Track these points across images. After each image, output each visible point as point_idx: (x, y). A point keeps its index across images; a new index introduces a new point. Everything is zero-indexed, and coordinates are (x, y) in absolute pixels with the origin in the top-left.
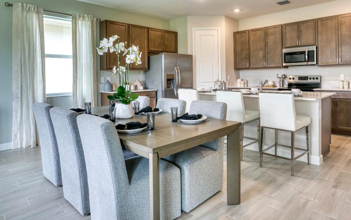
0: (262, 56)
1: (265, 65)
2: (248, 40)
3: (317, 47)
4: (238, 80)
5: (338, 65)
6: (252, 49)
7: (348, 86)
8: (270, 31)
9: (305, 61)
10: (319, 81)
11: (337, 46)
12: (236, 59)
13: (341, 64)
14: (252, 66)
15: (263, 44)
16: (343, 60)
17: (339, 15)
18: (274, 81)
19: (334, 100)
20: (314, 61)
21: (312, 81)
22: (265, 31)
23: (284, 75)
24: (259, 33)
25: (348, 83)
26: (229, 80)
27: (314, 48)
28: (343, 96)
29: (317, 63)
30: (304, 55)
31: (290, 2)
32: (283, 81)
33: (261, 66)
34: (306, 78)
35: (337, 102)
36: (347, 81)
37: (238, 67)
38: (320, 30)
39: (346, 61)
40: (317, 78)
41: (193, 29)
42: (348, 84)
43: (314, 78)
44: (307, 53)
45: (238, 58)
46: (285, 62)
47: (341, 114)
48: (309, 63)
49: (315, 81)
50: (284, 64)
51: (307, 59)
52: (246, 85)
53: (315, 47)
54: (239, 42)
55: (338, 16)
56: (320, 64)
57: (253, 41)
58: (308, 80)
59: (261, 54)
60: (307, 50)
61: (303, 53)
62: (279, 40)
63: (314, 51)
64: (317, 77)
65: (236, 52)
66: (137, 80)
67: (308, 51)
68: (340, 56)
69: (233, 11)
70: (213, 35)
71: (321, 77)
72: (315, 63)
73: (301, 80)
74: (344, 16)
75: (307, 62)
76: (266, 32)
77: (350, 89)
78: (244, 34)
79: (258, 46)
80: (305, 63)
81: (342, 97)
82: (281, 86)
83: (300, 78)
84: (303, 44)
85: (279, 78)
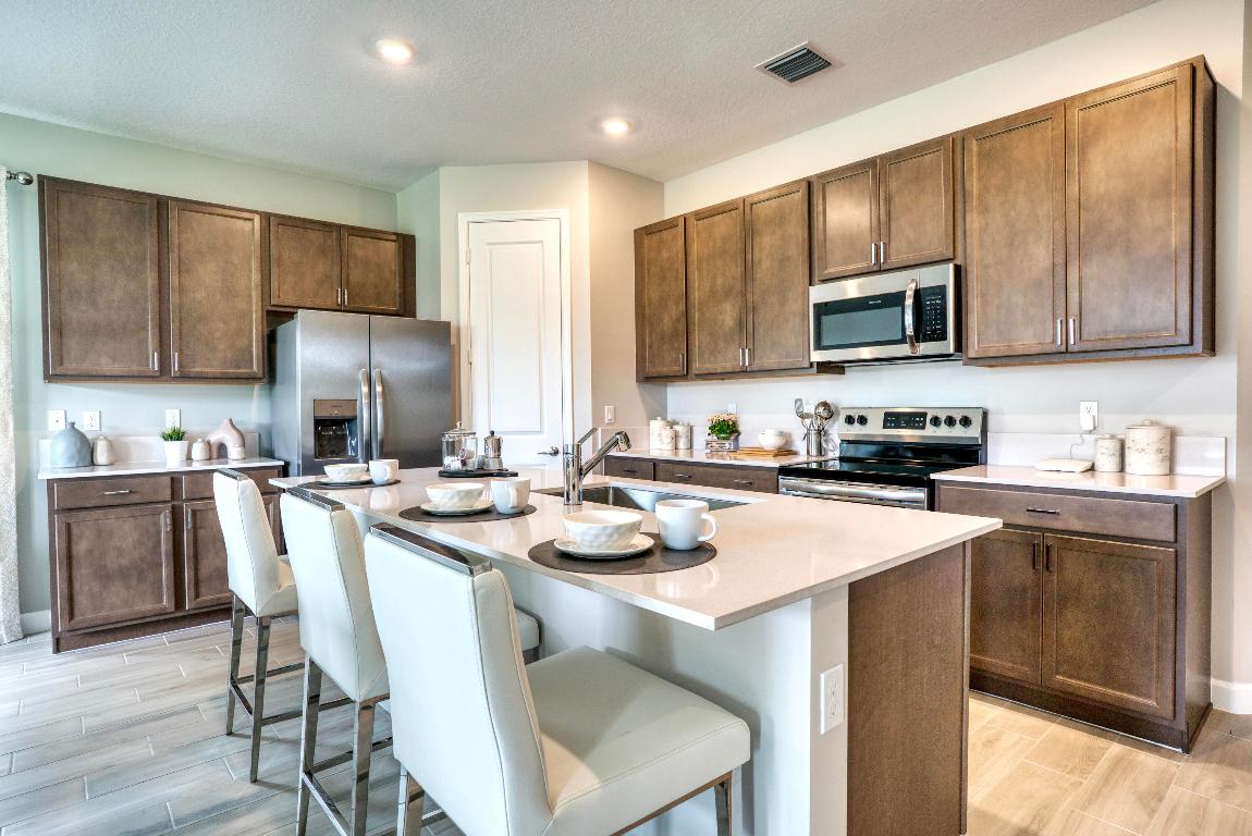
0: (731, 323)
1: (744, 362)
2: (681, 255)
3: (958, 269)
4: (653, 423)
5: (1062, 355)
6: (696, 296)
7: (1116, 459)
8: (764, 210)
9: (902, 341)
10: (973, 432)
11: (1060, 260)
12: (644, 341)
13: (1076, 349)
14: (696, 366)
15: (736, 270)
16: (1092, 328)
17: (1072, 99)
18: (786, 430)
19: (1034, 537)
20: (943, 337)
21: (943, 432)
22: (744, 216)
23: (825, 404)
24: (722, 225)
25: (1118, 446)
26: (608, 424)
27: (944, 276)
28: (1079, 517)
29: (959, 346)
30: (900, 308)
31: (827, 64)
32: (821, 432)
33: (729, 367)
34: (914, 419)
35: (1048, 547)
36: (1113, 437)
37: (651, 370)
38: (974, 185)
39: (1106, 332)
40: (966, 422)
41: (463, 218)
42: (1118, 453)
43: (950, 421)
44: (909, 302)
45: (650, 335)
46: (819, 346)
47: (1070, 616)
48: (924, 348)
49: (958, 432)
50: (817, 356)
51: (910, 331)
52: (682, 444)
53: (951, 266)
54: (653, 269)
55: (1064, 105)
56: (972, 354)
57: (699, 260)
58: (923, 428)
59: (728, 314)
60: (913, 286)
61: (895, 299)
62: (797, 252)
63: (942, 289)
64: (966, 413)
65: (643, 307)
66: (226, 422)
67: (917, 293)
68: (1074, 308)
69: (599, 130)
70: (541, 242)
71: (985, 415)
72: (949, 345)
73: (895, 427)
74: (1098, 98)
75: (913, 345)
76: (748, 217)
77: (1128, 477)
78: (666, 235)
79: (719, 281)
80: (905, 350)
81: (1077, 526)
82: (814, 451)
83: (893, 419)
84: (895, 260)
85: (803, 416)
